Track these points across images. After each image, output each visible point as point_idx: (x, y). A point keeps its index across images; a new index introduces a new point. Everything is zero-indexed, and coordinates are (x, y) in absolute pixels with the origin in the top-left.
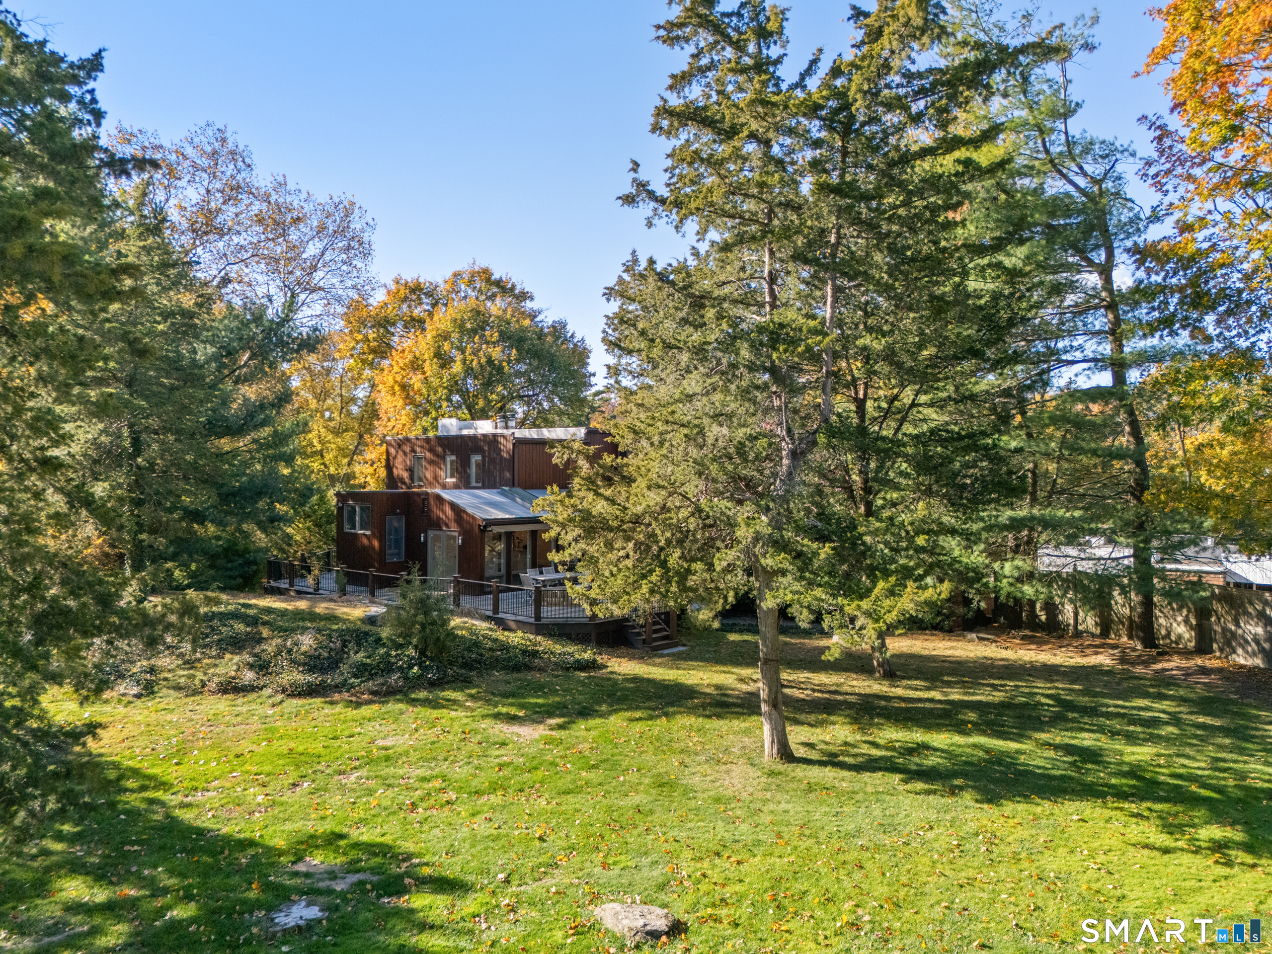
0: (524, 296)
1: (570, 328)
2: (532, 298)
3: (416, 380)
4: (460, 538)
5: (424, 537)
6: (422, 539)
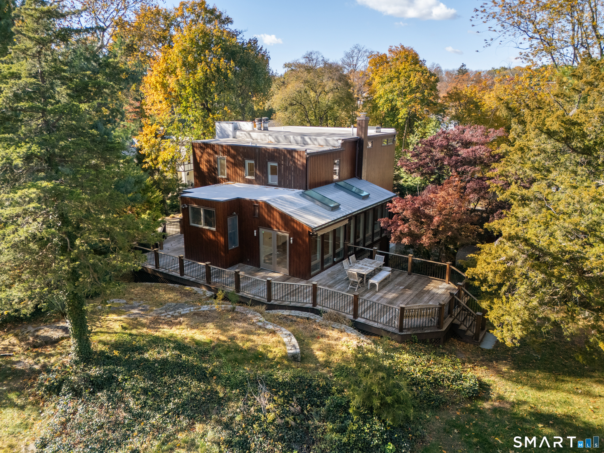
0: (228, 20)
1: (259, 44)
2: (231, 22)
3: (172, 82)
4: (291, 238)
5: (257, 232)
6: (255, 234)
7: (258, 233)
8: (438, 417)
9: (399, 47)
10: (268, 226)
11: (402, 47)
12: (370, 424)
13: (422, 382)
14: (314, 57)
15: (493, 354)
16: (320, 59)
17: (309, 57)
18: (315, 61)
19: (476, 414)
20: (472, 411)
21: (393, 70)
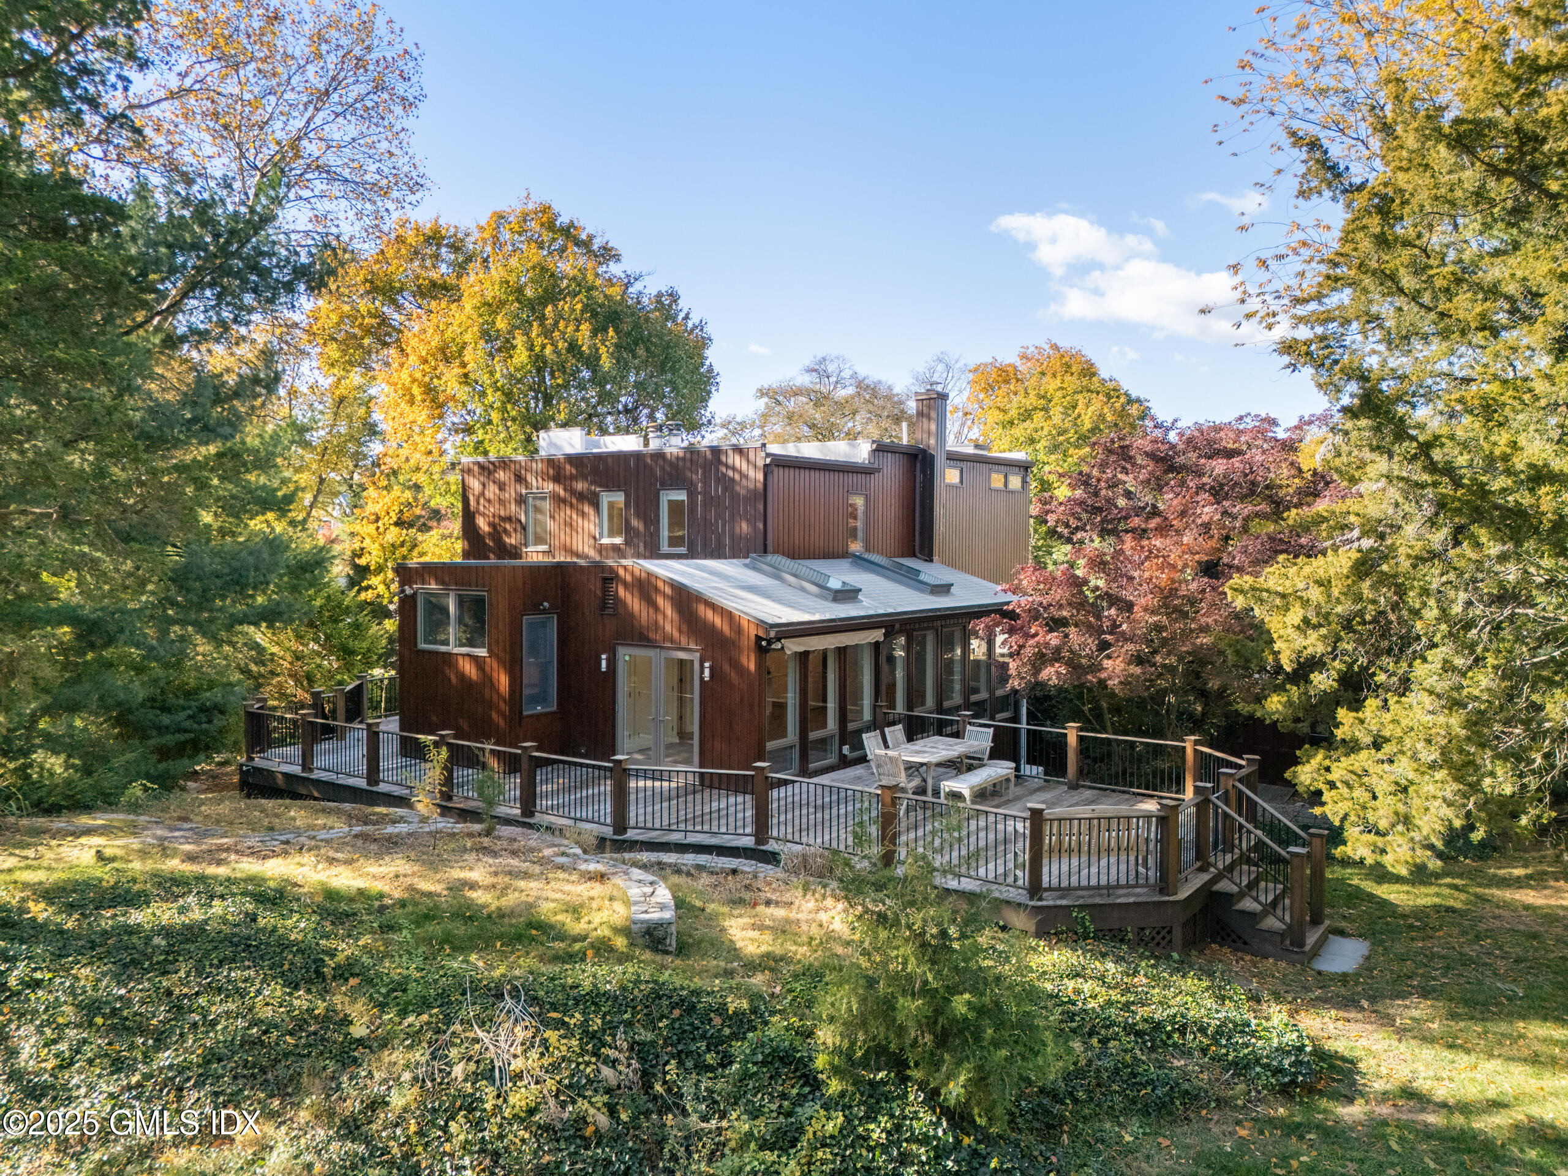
0: (608, 254)
3: (449, 378)
4: (707, 665)
5: (608, 660)
6: (604, 664)
7: (612, 662)
8: (1166, 1143)
9: (1047, 347)
10: (642, 637)
11: (1055, 347)
12: (892, 1116)
13: (1107, 1027)
14: (831, 368)
15: (1357, 983)
16: (846, 374)
17: (818, 369)
18: (833, 379)
19: (1312, 1136)
20: (1292, 1129)
21: (1032, 393)
